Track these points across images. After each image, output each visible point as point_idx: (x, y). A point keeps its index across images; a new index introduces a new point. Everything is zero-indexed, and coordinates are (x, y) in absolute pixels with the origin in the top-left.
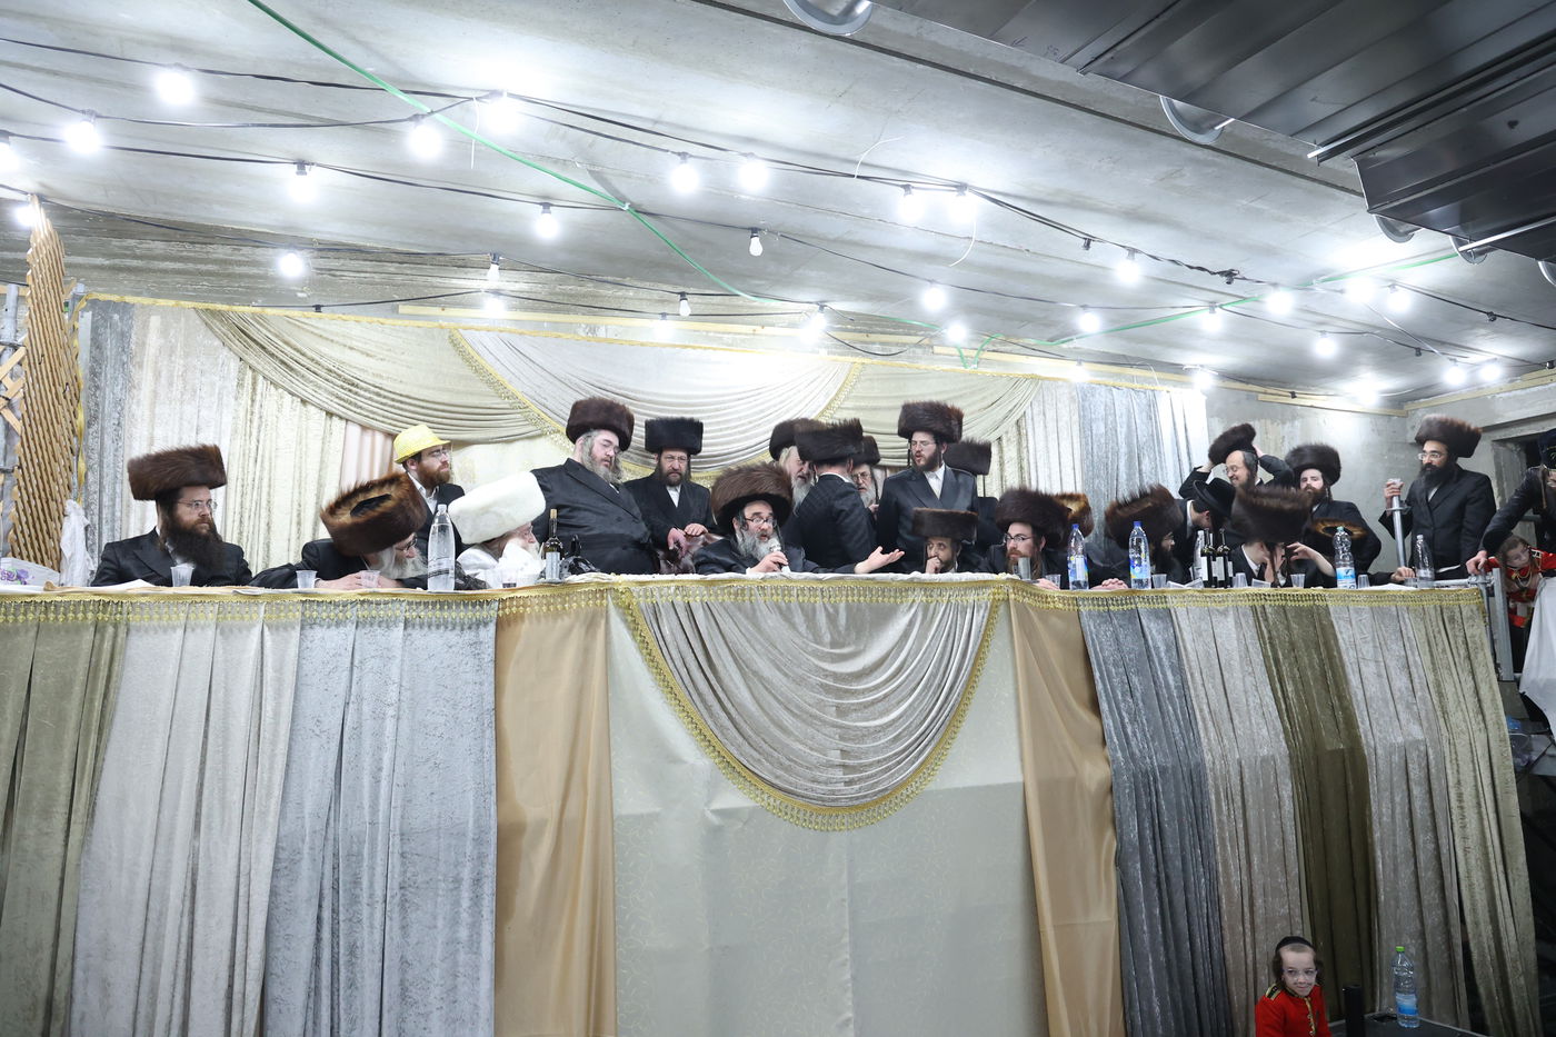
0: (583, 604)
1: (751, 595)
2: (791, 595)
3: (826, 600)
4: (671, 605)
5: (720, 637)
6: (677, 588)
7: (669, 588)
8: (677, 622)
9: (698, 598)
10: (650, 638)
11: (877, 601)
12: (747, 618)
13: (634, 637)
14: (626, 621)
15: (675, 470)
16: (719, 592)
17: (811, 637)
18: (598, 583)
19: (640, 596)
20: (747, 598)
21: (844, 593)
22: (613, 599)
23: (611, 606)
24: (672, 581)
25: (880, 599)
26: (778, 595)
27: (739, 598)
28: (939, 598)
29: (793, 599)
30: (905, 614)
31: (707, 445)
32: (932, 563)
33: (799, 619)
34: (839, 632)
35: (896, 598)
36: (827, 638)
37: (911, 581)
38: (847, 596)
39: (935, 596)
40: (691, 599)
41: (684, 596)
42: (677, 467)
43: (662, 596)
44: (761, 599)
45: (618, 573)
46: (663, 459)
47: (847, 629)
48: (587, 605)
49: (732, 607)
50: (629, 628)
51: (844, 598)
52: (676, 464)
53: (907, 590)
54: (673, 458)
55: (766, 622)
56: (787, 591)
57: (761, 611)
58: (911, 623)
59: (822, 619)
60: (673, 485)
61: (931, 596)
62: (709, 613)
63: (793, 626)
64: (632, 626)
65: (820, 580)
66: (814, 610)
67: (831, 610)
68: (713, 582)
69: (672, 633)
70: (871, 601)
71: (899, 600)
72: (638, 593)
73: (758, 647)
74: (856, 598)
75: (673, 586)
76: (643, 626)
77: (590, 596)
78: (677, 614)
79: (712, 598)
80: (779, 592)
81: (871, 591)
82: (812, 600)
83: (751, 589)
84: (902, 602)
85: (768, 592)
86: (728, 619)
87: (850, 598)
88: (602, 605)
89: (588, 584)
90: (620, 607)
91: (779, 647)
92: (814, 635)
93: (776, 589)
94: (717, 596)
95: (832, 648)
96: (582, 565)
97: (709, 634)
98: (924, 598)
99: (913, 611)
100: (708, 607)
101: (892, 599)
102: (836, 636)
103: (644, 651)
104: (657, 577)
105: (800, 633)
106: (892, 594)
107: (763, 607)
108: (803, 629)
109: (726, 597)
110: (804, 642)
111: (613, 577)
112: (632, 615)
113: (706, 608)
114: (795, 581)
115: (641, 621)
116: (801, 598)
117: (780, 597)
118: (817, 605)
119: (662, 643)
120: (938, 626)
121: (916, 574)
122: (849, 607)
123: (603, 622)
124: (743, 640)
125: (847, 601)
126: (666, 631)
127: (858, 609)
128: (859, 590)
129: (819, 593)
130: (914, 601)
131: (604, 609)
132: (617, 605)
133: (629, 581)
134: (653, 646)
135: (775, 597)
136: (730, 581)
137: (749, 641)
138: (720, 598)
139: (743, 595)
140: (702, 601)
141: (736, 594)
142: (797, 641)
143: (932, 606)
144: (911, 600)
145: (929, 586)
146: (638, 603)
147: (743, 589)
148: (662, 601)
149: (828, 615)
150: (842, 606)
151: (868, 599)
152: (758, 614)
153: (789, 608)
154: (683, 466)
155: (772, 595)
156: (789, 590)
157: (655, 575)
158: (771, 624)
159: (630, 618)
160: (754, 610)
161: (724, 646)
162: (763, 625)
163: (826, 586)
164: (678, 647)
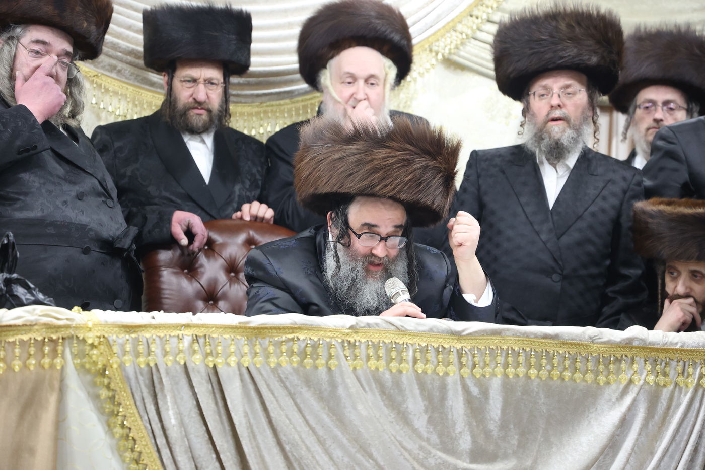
0: (17, 365)
1: (330, 357)
2: (401, 360)
3: (466, 371)
4: (180, 370)
5: (269, 432)
6: (196, 339)
7: (180, 339)
8: (190, 403)
9: (233, 360)
10: (140, 432)
11: (562, 379)
12: (321, 398)
13: (109, 427)
14: (95, 398)
15: (198, 104)
16: (271, 349)
17: (435, 438)
18: (49, 327)
19: (125, 353)
20: (321, 361)
21: (500, 359)
22: (74, 356)
23: (71, 371)
24: (187, 326)
25: (567, 374)
26: (378, 358)
27: (308, 361)
28: (680, 379)
29: (406, 367)
30: (612, 405)
31: (261, 53)
32: (673, 313)
33: (415, 404)
34: (488, 434)
35: (597, 373)
36: (465, 443)
37: (628, 344)
38: (506, 365)
39: (672, 373)
40: (219, 361)
41: (207, 355)
42: (202, 97)
43: (166, 353)
44: (347, 365)
45: (86, 307)
46: (177, 83)
47: (504, 425)
48: (25, 366)
49: (295, 380)
50: (101, 410)
51: (499, 370)
52: (202, 92)
53: (618, 360)
54: (195, 80)
55: (355, 408)
56: (395, 351)
57: (347, 388)
58: (624, 423)
59: (457, 405)
60: (195, 132)
61: (665, 374)
62: (251, 387)
63: (404, 417)
64: (108, 407)
65: (457, 335)
66: (443, 388)
67: (475, 391)
68: (260, 331)
69: (182, 424)
70: (550, 378)
71: (602, 379)
72: (123, 346)
73: (338, 453)
74: (521, 370)
75: (188, 334)
76: (128, 407)
77: (32, 350)
78: (192, 387)
79: (259, 359)
80: (381, 352)
81: (550, 358)
82: (441, 370)
83: (330, 346)
84: (608, 383)
85: (361, 351)
86: (287, 402)
87: (511, 371)
88: (52, 366)
89: (28, 327)
90: (88, 371)
91: (375, 454)
92: (440, 435)
93: (376, 347)
94: (267, 356)
95: (472, 462)
96: (20, 291)
97: (250, 427)
98: (651, 378)
99: (628, 400)
100: (250, 376)
101: (590, 377)
102: (481, 440)
103: (128, 455)
104: (160, 317)
105: (415, 431)
106: (590, 365)
107: (351, 381)
108: (421, 422)
109: (284, 359)
110: (421, 448)
111: (77, 315)
112: (108, 387)
113: (247, 376)
114: (413, 334)
115: (124, 397)
116: (420, 367)
117: (383, 363)
118: (449, 380)
119: (161, 441)
120: (677, 431)
121: (636, 331)
122: (507, 387)
123: (53, 399)
124: (311, 441)
125: (506, 375)
126: (171, 419)
127: (526, 391)
128: (528, 357)
129: (453, 357)
130: (631, 382)
131: (57, 375)
132: (82, 369)
133: (106, 325)
134: (145, 446)
135: (373, 363)
136: (293, 329)
137: (321, 442)
138: (273, 360)
139: (315, 356)
140: (239, 365)
141: (303, 354)
142: (410, 445)
143: (665, 393)
144: (624, 378)
145: (662, 356)
146: (122, 366)
147: (315, 346)
148: (166, 363)
149: (469, 400)
150: (496, 385)
151: (544, 373)
152: (341, 391)
153: (397, 384)
154: (214, 97)
155: (368, 358)
156: (400, 349)
157: (155, 313)
158: (364, 413)
159: (104, 393)
160: (333, 385)
161: (276, 450)
162: (351, 415)
163: (467, 346)
164: (190, 449)
